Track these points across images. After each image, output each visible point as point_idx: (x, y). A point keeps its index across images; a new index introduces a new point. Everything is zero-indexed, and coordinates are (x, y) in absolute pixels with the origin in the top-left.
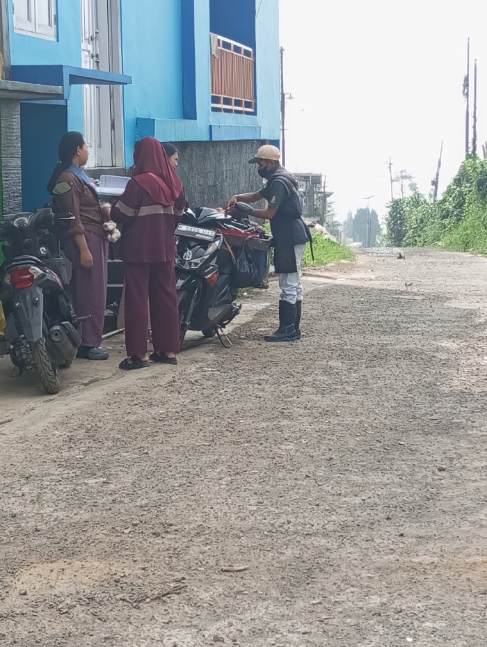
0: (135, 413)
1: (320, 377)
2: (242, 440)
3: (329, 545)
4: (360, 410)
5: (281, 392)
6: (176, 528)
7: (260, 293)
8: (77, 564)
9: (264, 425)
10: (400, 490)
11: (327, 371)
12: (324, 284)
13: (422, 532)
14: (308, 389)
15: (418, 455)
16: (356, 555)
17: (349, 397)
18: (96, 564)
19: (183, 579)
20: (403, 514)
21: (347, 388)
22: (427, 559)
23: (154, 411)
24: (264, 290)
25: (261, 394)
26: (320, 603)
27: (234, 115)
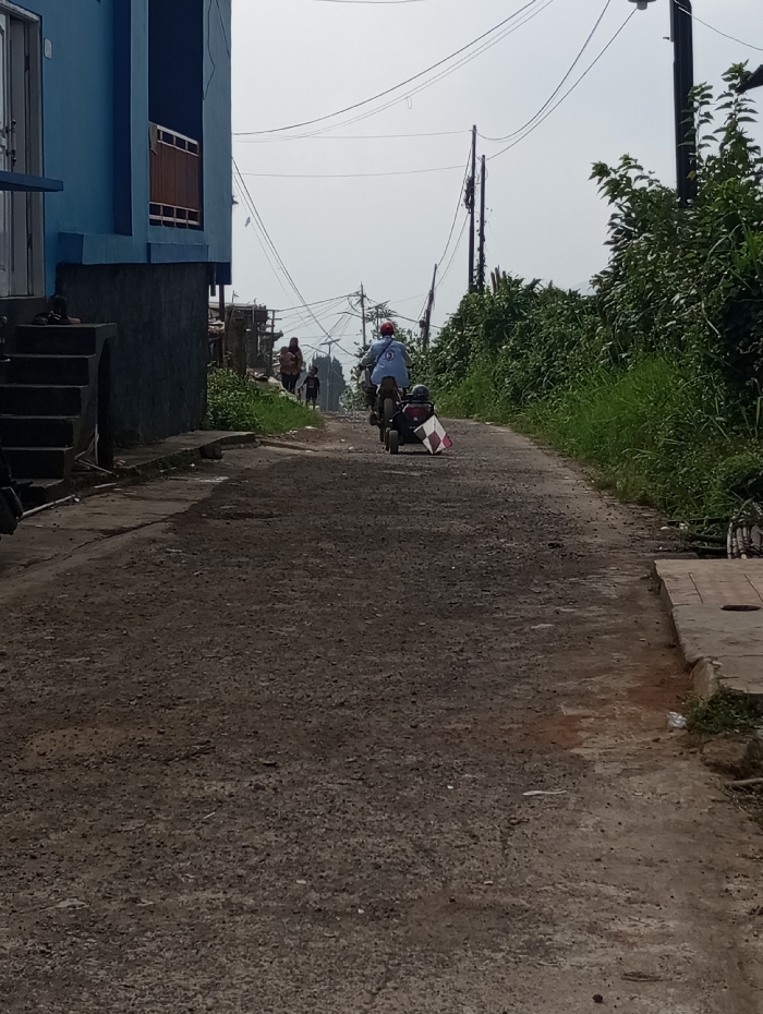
0: (98, 595)
1: (311, 560)
2: (234, 623)
3: (355, 716)
4: (364, 595)
5: (268, 574)
6: (187, 700)
7: (213, 465)
8: (90, 731)
9: (255, 607)
10: (423, 669)
11: (319, 553)
12: (290, 455)
13: (452, 705)
14: (300, 572)
15: (438, 637)
16: (385, 724)
17: (349, 581)
18: (111, 730)
19: (208, 741)
20: (429, 690)
21: (346, 571)
22: (461, 726)
23: (121, 593)
24: (216, 461)
25: (245, 577)
26: (355, 761)
27: (176, 229)
